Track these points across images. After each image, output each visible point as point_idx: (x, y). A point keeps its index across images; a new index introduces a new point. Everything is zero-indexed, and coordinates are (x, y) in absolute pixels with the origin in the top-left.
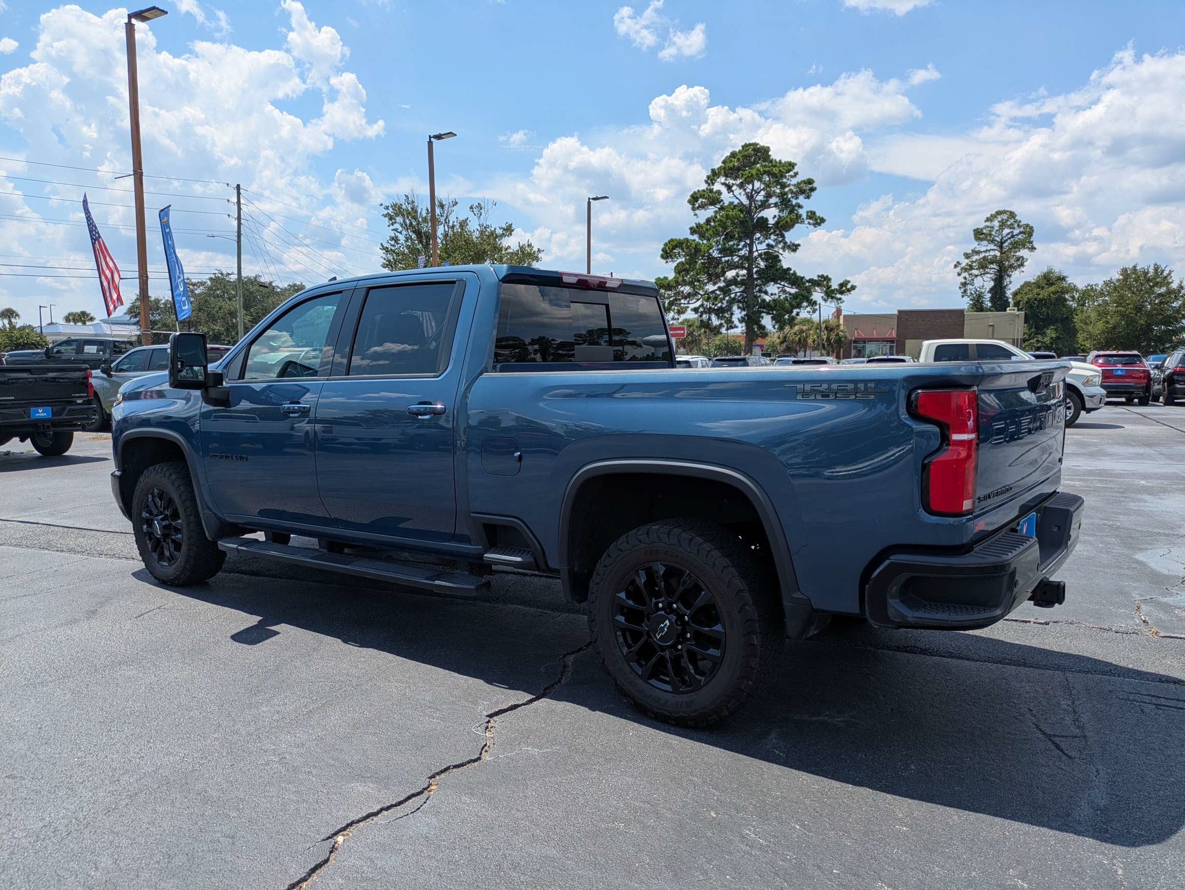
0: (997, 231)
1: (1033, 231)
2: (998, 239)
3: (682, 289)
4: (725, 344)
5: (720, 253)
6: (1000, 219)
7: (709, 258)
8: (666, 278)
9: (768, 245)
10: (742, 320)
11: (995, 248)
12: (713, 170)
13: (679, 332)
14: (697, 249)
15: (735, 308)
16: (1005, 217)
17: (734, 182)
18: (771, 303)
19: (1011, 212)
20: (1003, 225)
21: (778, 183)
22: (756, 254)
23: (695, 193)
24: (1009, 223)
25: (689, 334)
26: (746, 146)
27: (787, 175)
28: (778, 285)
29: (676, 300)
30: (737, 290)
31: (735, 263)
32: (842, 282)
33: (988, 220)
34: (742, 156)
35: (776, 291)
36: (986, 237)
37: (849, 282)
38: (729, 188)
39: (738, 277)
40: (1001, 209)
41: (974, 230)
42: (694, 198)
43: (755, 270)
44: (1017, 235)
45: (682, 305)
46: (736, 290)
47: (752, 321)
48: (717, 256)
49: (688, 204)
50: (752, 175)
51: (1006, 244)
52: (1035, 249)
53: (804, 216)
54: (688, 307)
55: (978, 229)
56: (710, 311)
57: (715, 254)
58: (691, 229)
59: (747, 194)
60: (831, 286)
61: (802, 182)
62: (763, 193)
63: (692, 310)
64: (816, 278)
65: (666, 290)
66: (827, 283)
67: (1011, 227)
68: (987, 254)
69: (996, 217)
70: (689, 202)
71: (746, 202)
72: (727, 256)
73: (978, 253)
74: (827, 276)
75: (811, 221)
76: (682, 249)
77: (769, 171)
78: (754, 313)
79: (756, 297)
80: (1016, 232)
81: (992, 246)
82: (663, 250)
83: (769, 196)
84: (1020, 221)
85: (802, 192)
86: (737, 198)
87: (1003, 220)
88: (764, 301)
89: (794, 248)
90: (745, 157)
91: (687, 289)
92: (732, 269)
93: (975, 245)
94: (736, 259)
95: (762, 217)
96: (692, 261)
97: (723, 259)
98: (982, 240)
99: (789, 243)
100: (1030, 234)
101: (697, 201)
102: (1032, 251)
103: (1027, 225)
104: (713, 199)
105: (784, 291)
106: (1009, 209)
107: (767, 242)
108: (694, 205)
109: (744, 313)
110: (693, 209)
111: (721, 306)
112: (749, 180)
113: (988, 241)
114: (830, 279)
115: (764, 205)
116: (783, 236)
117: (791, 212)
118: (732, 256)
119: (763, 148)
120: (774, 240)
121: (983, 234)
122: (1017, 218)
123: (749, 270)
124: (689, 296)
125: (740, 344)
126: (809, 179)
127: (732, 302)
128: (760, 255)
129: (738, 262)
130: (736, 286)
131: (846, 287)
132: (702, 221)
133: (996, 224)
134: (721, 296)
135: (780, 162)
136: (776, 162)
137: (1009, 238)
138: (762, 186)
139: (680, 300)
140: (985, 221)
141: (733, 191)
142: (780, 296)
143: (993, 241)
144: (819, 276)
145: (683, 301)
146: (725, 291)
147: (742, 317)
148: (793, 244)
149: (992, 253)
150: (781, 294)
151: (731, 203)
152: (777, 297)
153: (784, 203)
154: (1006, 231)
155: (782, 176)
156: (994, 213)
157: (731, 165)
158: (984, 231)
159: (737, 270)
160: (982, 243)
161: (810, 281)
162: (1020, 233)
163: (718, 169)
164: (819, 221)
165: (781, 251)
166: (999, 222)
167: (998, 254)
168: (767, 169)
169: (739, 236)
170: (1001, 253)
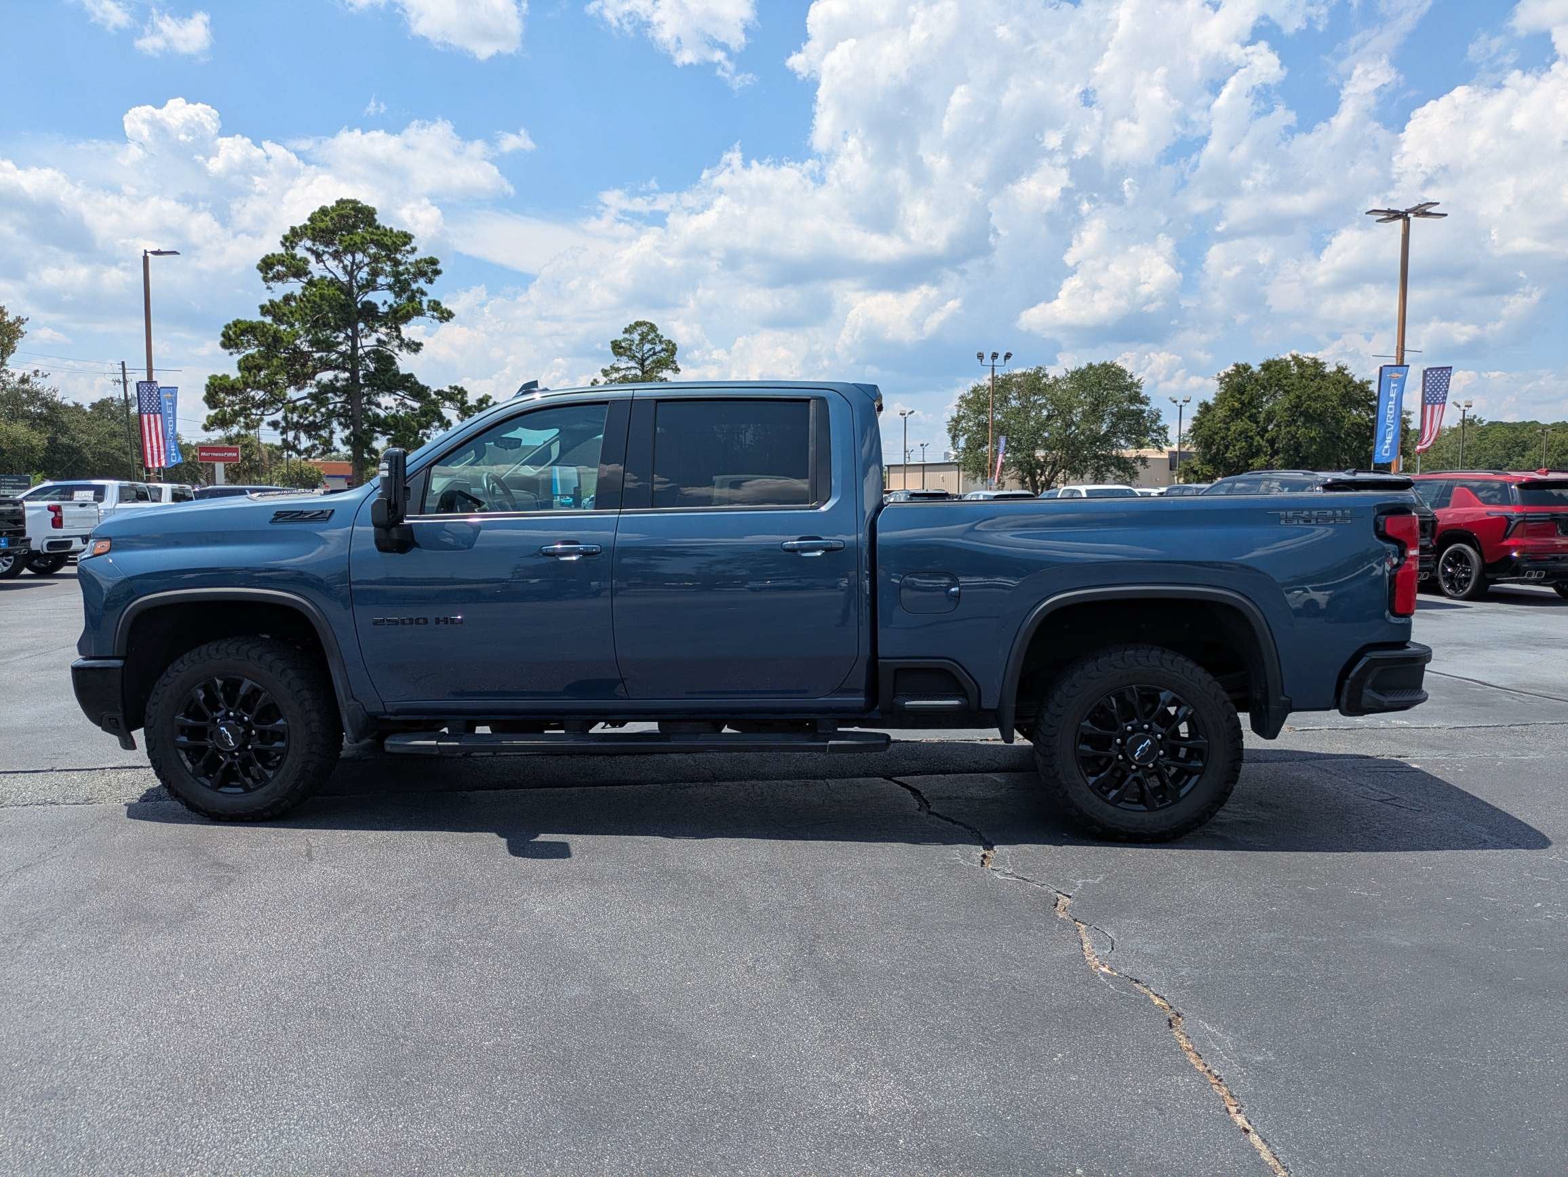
0: (637, 345)
1: (676, 349)
2: (639, 355)
3: (252, 393)
4: (297, 473)
5: (312, 346)
6: (640, 332)
7: (294, 350)
8: (226, 377)
9: (379, 340)
10: (346, 442)
11: (636, 366)
12: (293, 229)
13: (230, 454)
14: (277, 339)
15: (335, 424)
16: (645, 329)
17: (326, 250)
18: (389, 420)
19: (651, 324)
20: (643, 338)
21: (388, 258)
22: (361, 352)
23: (267, 256)
24: (650, 337)
25: (244, 459)
26: (340, 203)
27: (403, 248)
28: (396, 397)
29: (245, 409)
30: (337, 399)
31: (332, 361)
32: (481, 397)
33: (626, 331)
34: (338, 215)
35: (393, 404)
36: (625, 351)
37: (490, 397)
38: (319, 256)
39: (338, 381)
40: (641, 320)
41: (612, 342)
42: (267, 265)
43: (361, 373)
44: (659, 352)
45: (253, 417)
46: (336, 401)
47: (360, 442)
48: (306, 349)
49: (258, 271)
50: (355, 243)
51: (647, 362)
52: (679, 370)
53: (425, 306)
54: (262, 420)
55: (616, 341)
56: (297, 427)
57: (305, 347)
58: (262, 307)
59: (345, 267)
60: (466, 402)
61: (421, 260)
62: (366, 269)
63: (269, 424)
64: (447, 389)
65: (227, 394)
66: (462, 397)
67: (652, 342)
68: (628, 373)
69: (635, 328)
70: (260, 268)
71: (344, 278)
72: (323, 351)
73: (618, 370)
74: (462, 389)
75: (435, 314)
76: (254, 336)
77: (377, 240)
78: (364, 432)
79: (365, 411)
80: (658, 348)
81: (632, 364)
82: (223, 335)
83: (375, 273)
84: (662, 337)
85: (423, 274)
86: (330, 272)
87: (643, 332)
88: (378, 416)
89: (415, 347)
90: (342, 216)
91: (259, 395)
92: (327, 370)
93: (612, 360)
94: (334, 356)
95: (369, 303)
96: (268, 355)
97: (317, 355)
98: (621, 355)
99: (407, 340)
100: (673, 352)
101: (271, 269)
102: (676, 373)
103: (670, 342)
104: (299, 270)
105: (404, 405)
106: (650, 321)
107: (375, 336)
108: (267, 273)
109: (347, 432)
110: (265, 279)
111: (314, 421)
112: (351, 249)
113: (628, 356)
114: (465, 393)
115: (370, 285)
116: (398, 330)
117: (411, 299)
118: (330, 352)
119: (366, 208)
120: (387, 334)
121: (622, 347)
122: (658, 332)
123: (354, 373)
124: (263, 404)
125: (319, 473)
126: (431, 258)
127: (331, 414)
128: (367, 354)
129: (336, 360)
130: (336, 395)
131: (487, 404)
132: (278, 298)
133: (636, 337)
134: (314, 407)
135: (391, 230)
136: (386, 230)
137: (651, 355)
138: (367, 260)
139: (249, 409)
140: (624, 333)
141: (323, 261)
142: (398, 411)
143: (633, 358)
144: (451, 387)
145: (254, 411)
146: (319, 398)
147: (346, 437)
148: (413, 342)
149: (633, 372)
150: (400, 408)
151: (323, 278)
152: (394, 412)
153: (400, 286)
154: (647, 346)
155: (397, 250)
156: (633, 323)
157: (322, 225)
158: (623, 344)
159: (336, 372)
160: (622, 358)
161: (438, 393)
162: (663, 350)
163: (301, 228)
164: (445, 315)
165: (397, 350)
166: (639, 335)
167: (640, 373)
168: (375, 237)
169: (336, 324)
170: (643, 373)
